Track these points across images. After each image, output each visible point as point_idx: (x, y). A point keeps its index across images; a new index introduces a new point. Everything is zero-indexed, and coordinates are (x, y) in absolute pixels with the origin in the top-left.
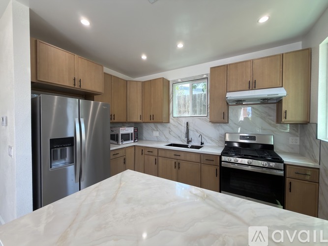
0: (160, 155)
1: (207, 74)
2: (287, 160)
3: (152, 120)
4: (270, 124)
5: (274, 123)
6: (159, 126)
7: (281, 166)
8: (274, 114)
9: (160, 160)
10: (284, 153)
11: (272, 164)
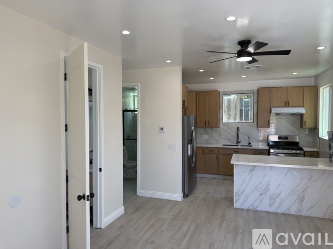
0: (220, 152)
1: (254, 90)
2: (305, 149)
3: (207, 125)
4: (296, 129)
5: (299, 128)
6: (209, 130)
7: (302, 152)
8: (299, 122)
9: (221, 156)
10: (305, 147)
11: (298, 152)
